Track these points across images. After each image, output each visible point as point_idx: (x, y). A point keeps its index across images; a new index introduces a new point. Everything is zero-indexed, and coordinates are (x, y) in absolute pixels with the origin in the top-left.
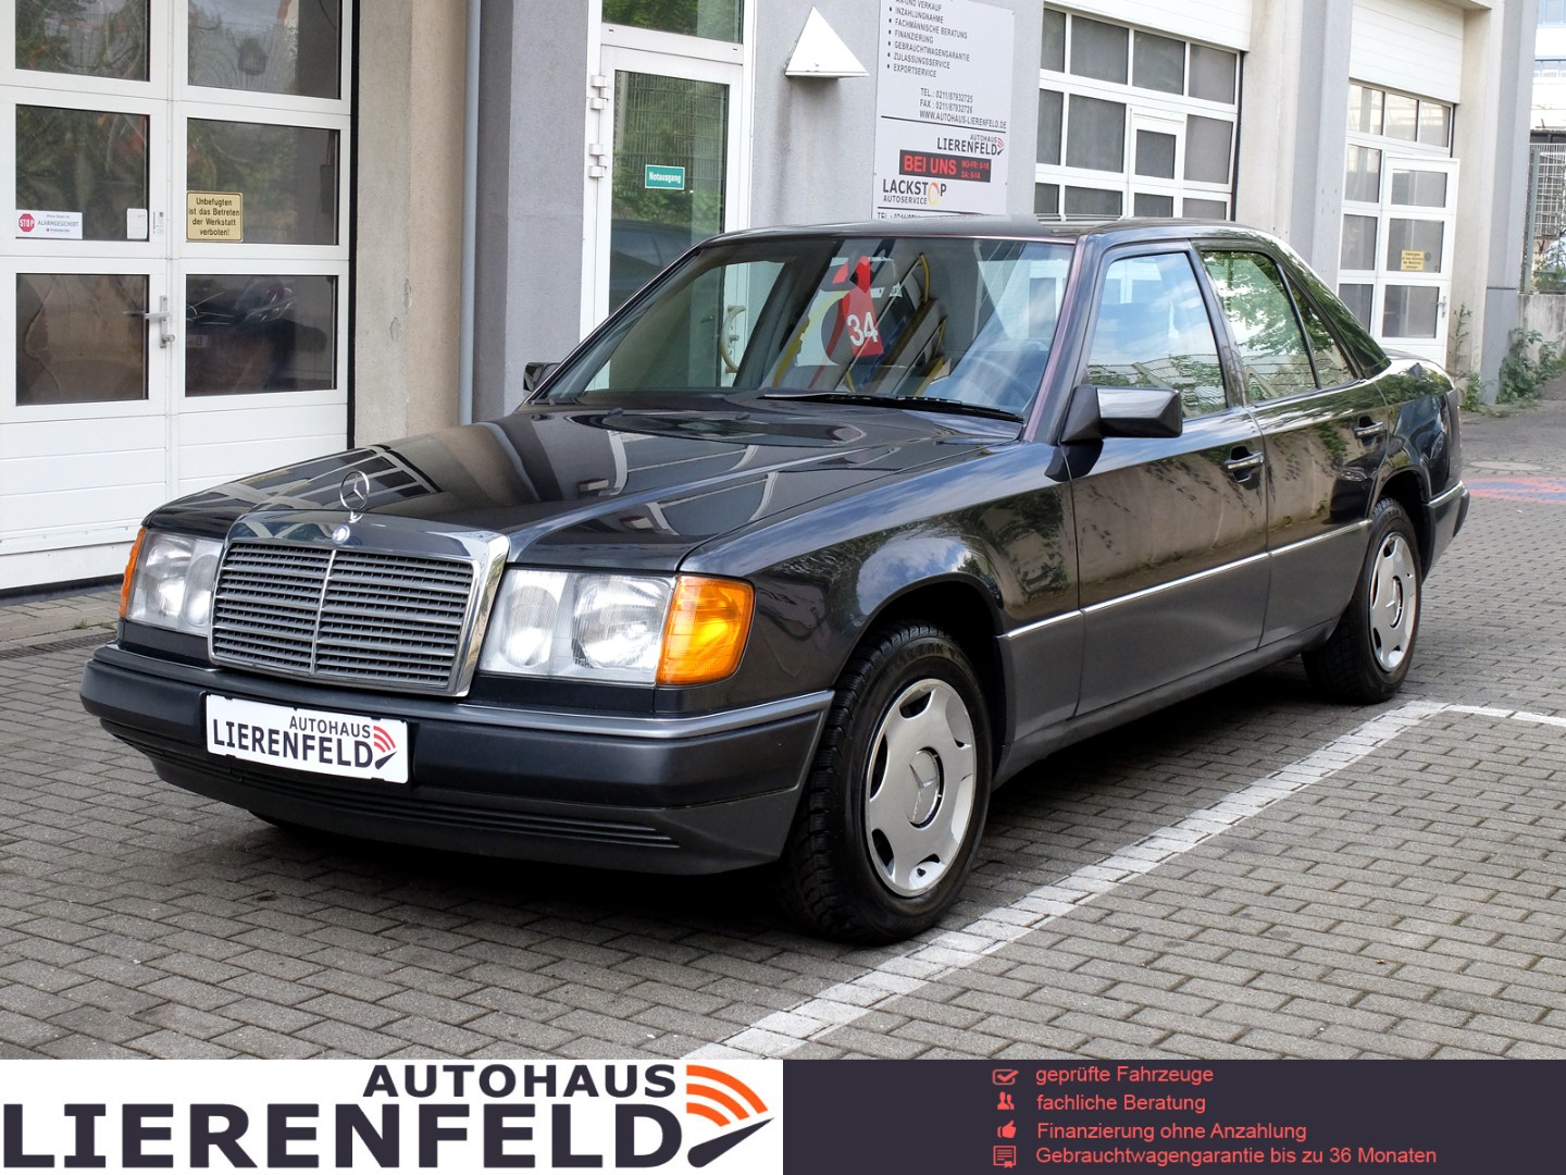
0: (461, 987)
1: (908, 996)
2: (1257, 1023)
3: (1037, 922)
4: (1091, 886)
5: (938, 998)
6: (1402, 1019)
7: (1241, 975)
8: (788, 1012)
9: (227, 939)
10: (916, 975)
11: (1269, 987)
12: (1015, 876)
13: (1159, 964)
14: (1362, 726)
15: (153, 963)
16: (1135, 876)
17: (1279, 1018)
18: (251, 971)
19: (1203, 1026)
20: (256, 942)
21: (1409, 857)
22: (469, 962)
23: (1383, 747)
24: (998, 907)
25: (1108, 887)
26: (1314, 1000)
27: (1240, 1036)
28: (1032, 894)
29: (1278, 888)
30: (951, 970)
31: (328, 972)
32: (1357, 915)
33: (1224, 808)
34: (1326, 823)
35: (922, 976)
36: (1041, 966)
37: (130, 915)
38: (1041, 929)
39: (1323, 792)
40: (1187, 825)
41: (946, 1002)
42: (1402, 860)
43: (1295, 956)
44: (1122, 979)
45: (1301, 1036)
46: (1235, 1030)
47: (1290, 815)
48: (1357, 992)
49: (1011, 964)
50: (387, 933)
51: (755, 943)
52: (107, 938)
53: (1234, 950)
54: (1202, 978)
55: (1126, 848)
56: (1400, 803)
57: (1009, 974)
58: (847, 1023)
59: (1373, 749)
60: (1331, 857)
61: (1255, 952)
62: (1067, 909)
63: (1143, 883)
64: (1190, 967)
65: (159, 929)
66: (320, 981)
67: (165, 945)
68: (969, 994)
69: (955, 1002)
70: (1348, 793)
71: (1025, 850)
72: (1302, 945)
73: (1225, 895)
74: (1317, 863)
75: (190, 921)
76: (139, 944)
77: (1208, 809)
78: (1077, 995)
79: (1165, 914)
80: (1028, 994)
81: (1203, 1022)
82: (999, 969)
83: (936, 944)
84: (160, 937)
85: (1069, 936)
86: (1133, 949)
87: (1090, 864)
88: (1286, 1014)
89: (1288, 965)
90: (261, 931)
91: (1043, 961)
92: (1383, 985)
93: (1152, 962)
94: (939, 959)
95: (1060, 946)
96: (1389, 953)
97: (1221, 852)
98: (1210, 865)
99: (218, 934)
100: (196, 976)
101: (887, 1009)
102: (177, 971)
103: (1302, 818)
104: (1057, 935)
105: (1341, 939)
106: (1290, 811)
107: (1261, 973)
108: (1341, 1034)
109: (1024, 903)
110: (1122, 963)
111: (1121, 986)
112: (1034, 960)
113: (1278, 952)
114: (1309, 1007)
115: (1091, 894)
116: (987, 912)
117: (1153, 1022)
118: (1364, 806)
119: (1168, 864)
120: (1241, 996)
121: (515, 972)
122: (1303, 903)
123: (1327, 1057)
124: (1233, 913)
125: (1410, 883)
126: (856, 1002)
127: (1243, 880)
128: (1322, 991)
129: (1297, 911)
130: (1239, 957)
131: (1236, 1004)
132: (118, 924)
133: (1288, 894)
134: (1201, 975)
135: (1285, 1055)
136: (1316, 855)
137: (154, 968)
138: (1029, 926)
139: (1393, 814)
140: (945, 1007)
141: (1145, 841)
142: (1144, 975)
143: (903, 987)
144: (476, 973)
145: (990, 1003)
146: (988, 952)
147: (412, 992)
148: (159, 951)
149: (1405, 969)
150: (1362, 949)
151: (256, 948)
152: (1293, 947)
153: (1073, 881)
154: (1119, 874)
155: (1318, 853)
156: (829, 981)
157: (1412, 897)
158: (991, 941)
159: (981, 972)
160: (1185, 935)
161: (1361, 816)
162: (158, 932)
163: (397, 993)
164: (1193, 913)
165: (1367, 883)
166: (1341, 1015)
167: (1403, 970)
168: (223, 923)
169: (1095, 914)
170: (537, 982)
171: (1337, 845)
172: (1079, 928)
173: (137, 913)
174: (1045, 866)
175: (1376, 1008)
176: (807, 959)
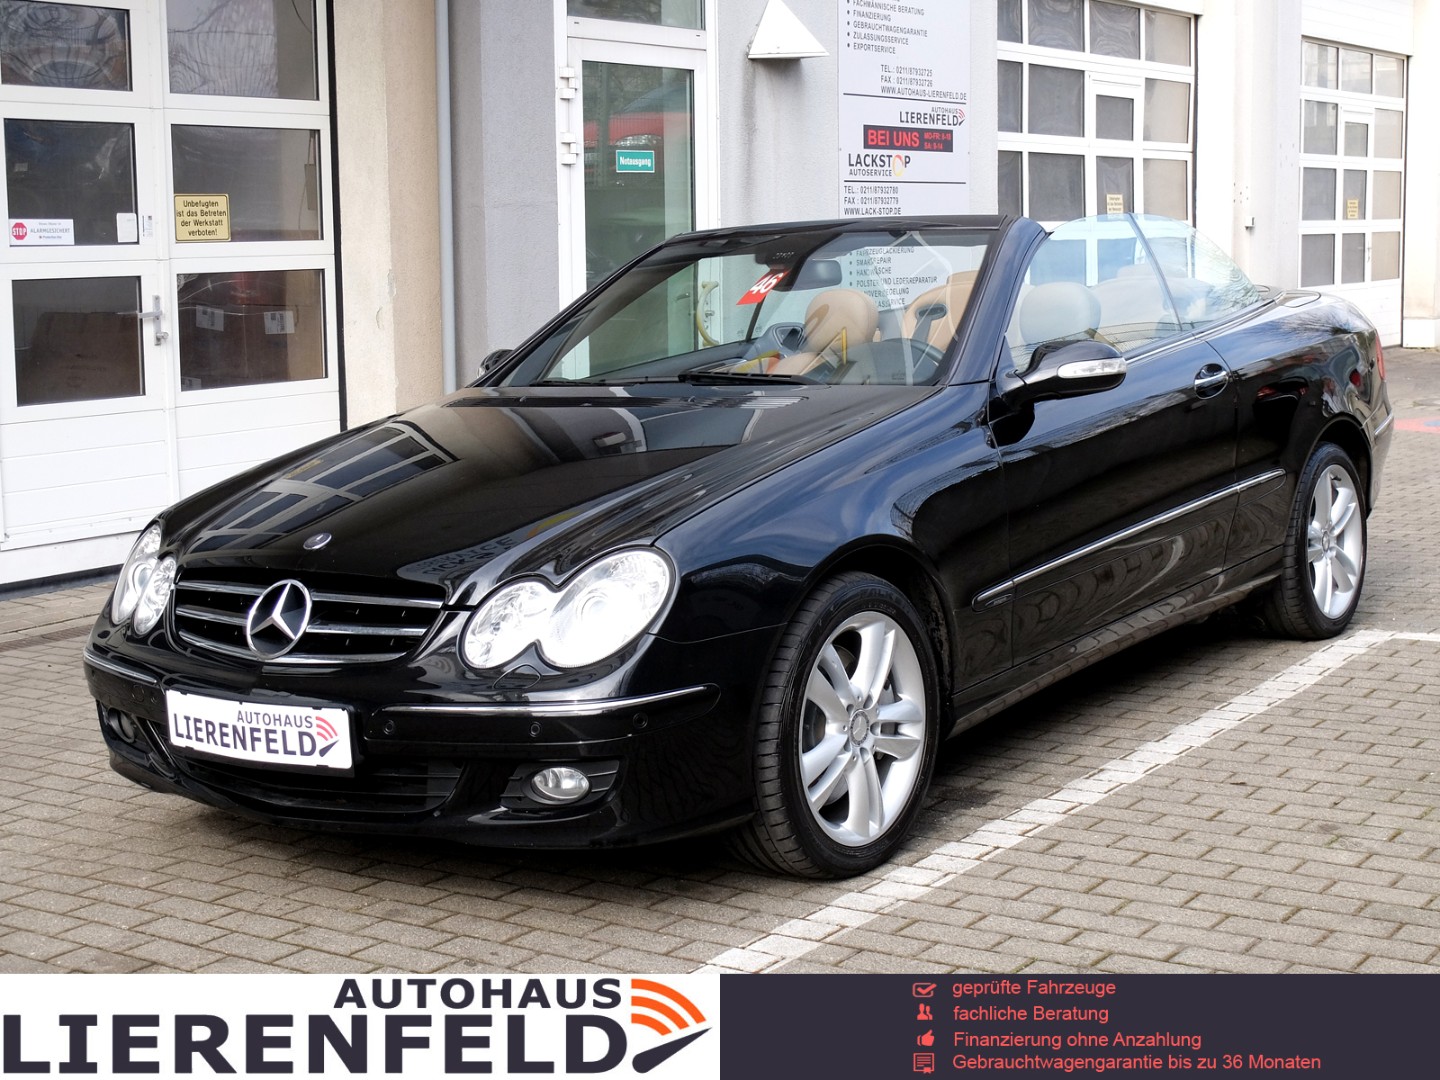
0: (433, 938)
1: (858, 928)
2: (1192, 942)
3: (987, 854)
4: (1040, 819)
5: (888, 930)
6: (1332, 932)
7: (1181, 897)
8: (743, 948)
9: (211, 902)
10: (867, 909)
11: (1206, 907)
12: (967, 812)
13: (1102, 889)
14: (1311, 657)
15: (140, 929)
16: (1083, 807)
17: (1214, 935)
18: (232, 932)
19: (1139, 947)
20: (239, 904)
21: (1349, 778)
22: (442, 914)
23: (1330, 675)
24: (949, 841)
25: (1059, 818)
26: (1248, 918)
27: (1175, 954)
28: (983, 828)
29: (1221, 813)
30: (901, 903)
31: (306, 930)
32: (1296, 836)
33: (1173, 739)
34: (1270, 749)
35: (873, 910)
36: (988, 895)
37: (120, 884)
38: (990, 861)
39: (1269, 720)
40: (1135, 757)
41: (894, 933)
42: (1340, 782)
43: (1233, 877)
44: (1064, 904)
45: (1233, 952)
46: (1170, 949)
47: (1236, 744)
48: (1290, 908)
49: (959, 895)
50: (365, 891)
51: (715, 885)
52: (97, 907)
53: (1174, 873)
54: (1141, 901)
55: (1077, 780)
56: (1343, 729)
57: (957, 905)
58: (798, 956)
59: (1320, 677)
60: (1273, 782)
61: (1193, 875)
62: (1016, 840)
63: (1091, 814)
64: (1131, 891)
65: (148, 897)
66: (298, 939)
67: (152, 912)
68: (917, 924)
69: (902, 933)
70: (1293, 721)
71: (979, 787)
72: (1241, 867)
73: (1168, 821)
74: (1260, 788)
75: (178, 887)
76: (128, 911)
77: (1158, 741)
78: (1020, 922)
79: (1109, 841)
80: (974, 923)
81: (1140, 943)
82: (947, 901)
83: (888, 879)
84: (147, 904)
85: (1016, 866)
86: (1077, 877)
87: (1041, 798)
88: (1221, 932)
89: (1224, 887)
90: (244, 894)
91: (991, 891)
92: (1315, 900)
93: (1094, 888)
94: (891, 894)
95: (1007, 876)
96: (1324, 870)
97: (1167, 781)
98: (1156, 794)
99: (204, 899)
100: (180, 939)
101: (838, 942)
102: (164, 935)
103: (1248, 746)
104: (1004, 866)
105: (1277, 859)
106: (1236, 742)
107: (1198, 894)
108: (1272, 949)
109: (975, 838)
110: (1065, 890)
111: (1064, 911)
112: (981, 891)
113: (1216, 874)
114: (1243, 925)
115: (1040, 825)
116: (938, 847)
117: (1093, 944)
118: (1309, 732)
119: (1116, 794)
120: (1178, 916)
121: (484, 922)
122: (1244, 826)
123: (1257, 971)
124: (1175, 839)
125: (1347, 804)
126: (807, 936)
127: (1188, 808)
128: (1255, 909)
129: (1238, 834)
130: (1178, 879)
131: (1173, 924)
132: (110, 893)
133: (1229, 818)
134: (1141, 898)
135: (1216, 970)
136: (1257, 781)
137: (142, 933)
138: (978, 859)
139: (1336, 739)
140: (893, 937)
141: (1094, 774)
142: (1085, 900)
143: (855, 920)
144: (446, 924)
145: (936, 932)
146: (937, 884)
147: (386, 945)
148: (147, 916)
149: (1338, 886)
150: (1297, 868)
151: (239, 910)
152: (1231, 868)
153: (1024, 815)
154: (1069, 805)
155: (1260, 778)
156: (783, 917)
157: (1350, 816)
158: (941, 874)
159: (929, 903)
160: (1129, 861)
161: (1303, 742)
162: (146, 899)
163: (372, 946)
164: (1136, 841)
165: (1306, 805)
166: (1272, 931)
167: (1336, 886)
168: (210, 888)
169: (1044, 844)
170: (506, 930)
171: (1279, 770)
172: (1023, 858)
173: (128, 882)
174: (997, 802)
175: (1308, 923)
176: (763, 897)
